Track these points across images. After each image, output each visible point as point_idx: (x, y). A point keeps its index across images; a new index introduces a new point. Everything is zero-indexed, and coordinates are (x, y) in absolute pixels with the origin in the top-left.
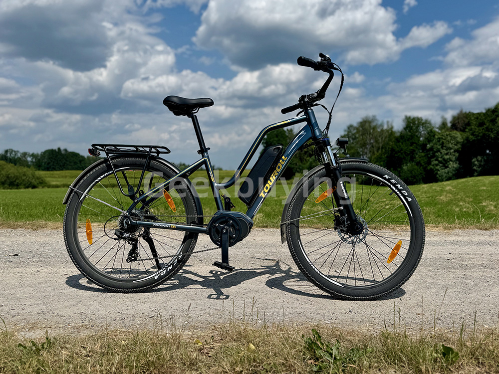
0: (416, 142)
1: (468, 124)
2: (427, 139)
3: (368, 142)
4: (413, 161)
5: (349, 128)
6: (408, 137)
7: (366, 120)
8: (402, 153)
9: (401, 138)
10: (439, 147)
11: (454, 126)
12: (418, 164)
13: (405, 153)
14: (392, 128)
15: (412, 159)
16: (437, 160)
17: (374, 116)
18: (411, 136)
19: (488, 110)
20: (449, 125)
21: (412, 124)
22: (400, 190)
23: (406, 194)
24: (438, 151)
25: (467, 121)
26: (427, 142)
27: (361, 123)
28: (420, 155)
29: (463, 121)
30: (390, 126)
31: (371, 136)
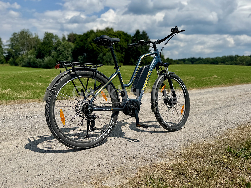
0: (51, 45)
1: (75, 40)
2: (57, 44)
3: (26, 43)
4: (50, 56)
5: (14, 34)
6: (47, 43)
7: (23, 31)
8: (45, 51)
9: (44, 43)
10: (64, 50)
11: (69, 40)
12: (53, 57)
13: (46, 51)
14: (38, 37)
15: (50, 55)
16: (63, 56)
17: (28, 30)
18: (49, 42)
19: (84, 34)
20: (67, 39)
21: (49, 36)
22: (183, 85)
23: (185, 87)
24: (63, 51)
25: (75, 38)
26: (57, 47)
27: (21, 32)
28: (53, 53)
29: (72, 38)
30: (37, 36)
31: (27, 40)
